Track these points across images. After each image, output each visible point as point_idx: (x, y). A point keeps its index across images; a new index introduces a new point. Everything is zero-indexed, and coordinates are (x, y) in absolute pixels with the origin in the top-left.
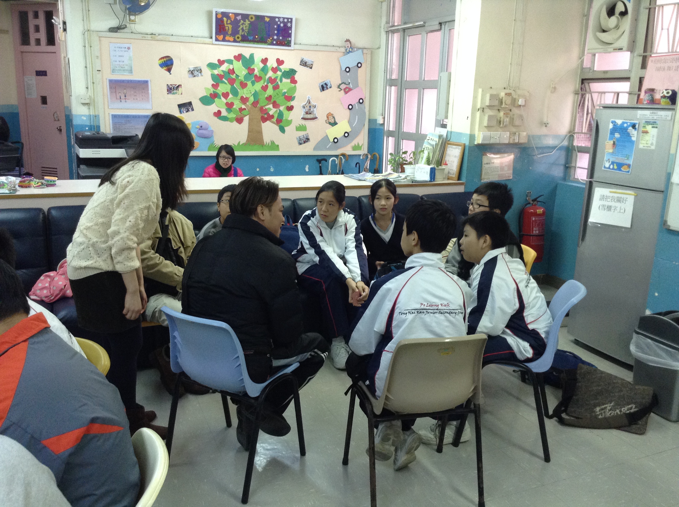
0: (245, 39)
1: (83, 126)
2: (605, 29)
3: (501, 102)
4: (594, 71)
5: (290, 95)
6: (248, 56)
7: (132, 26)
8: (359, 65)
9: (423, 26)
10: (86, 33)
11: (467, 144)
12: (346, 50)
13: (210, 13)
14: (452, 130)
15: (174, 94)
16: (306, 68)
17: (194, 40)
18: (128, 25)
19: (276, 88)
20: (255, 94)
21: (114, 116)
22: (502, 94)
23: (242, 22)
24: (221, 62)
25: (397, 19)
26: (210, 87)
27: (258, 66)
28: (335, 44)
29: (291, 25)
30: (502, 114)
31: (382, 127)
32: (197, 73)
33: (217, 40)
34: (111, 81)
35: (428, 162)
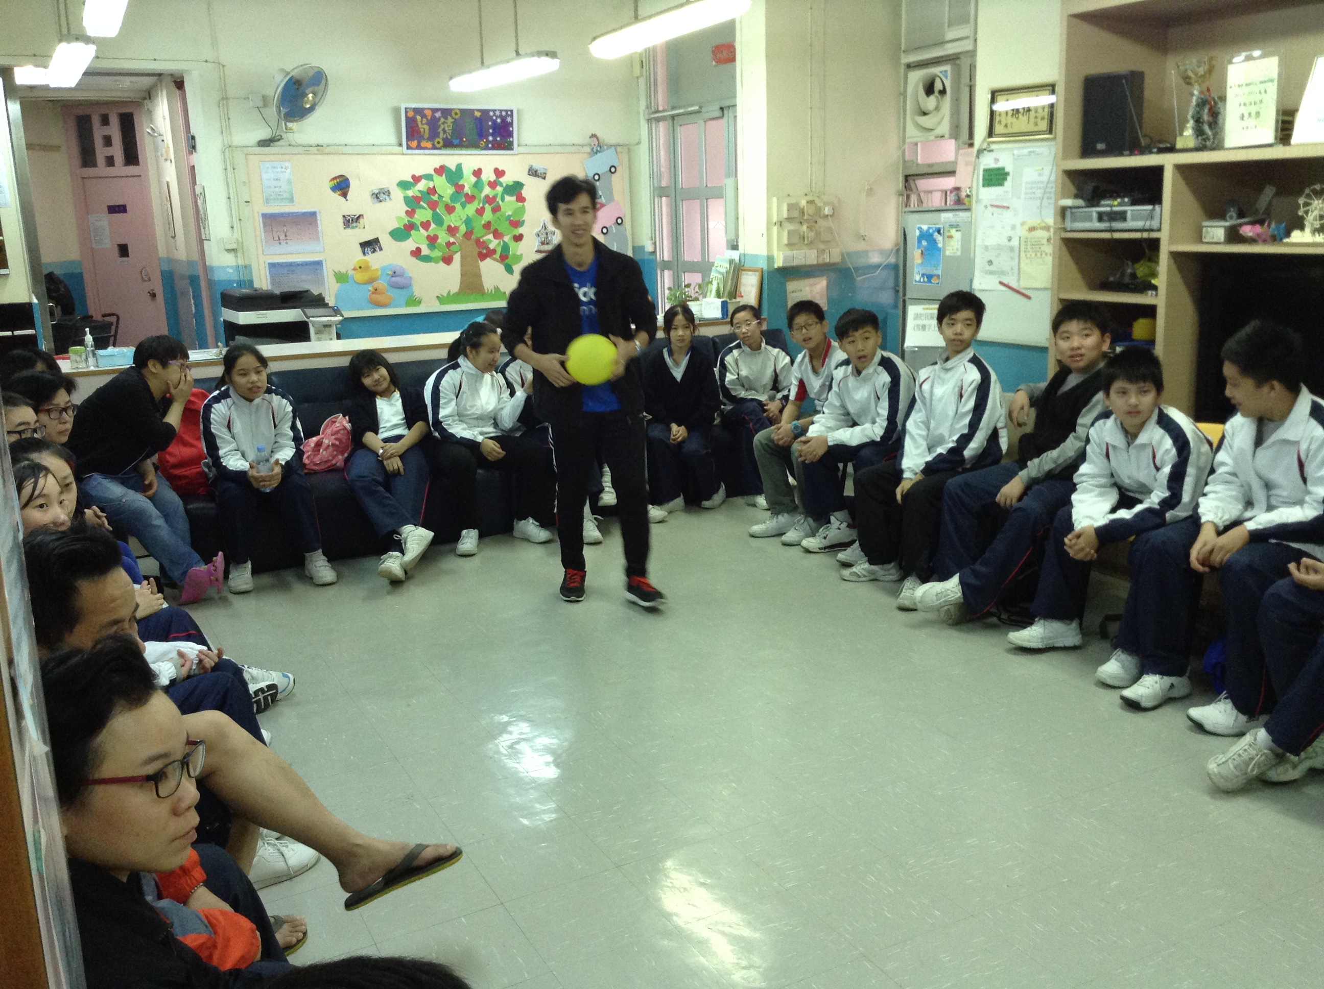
0: (448, 144)
1: (230, 282)
2: (925, 111)
3: (802, 212)
4: (917, 165)
5: (517, 219)
6: (453, 168)
7: (290, 136)
8: (612, 170)
9: (699, 112)
10: (227, 150)
11: (765, 268)
12: (592, 149)
13: (396, 111)
14: (746, 252)
15: (353, 228)
16: (536, 178)
17: (376, 150)
18: (284, 136)
19: (497, 209)
20: (468, 221)
21: (272, 266)
22: (803, 203)
23: (442, 120)
24: (416, 179)
25: (661, 99)
26: (403, 215)
27: (468, 181)
28: (576, 142)
29: (512, 120)
30: (804, 228)
31: (651, 257)
32: (384, 196)
33: (409, 148)
34: (264, 216)
35: (718, 295)
